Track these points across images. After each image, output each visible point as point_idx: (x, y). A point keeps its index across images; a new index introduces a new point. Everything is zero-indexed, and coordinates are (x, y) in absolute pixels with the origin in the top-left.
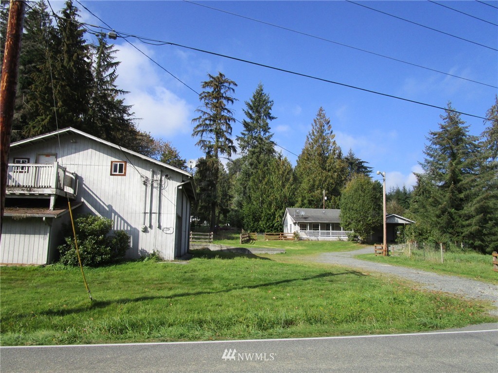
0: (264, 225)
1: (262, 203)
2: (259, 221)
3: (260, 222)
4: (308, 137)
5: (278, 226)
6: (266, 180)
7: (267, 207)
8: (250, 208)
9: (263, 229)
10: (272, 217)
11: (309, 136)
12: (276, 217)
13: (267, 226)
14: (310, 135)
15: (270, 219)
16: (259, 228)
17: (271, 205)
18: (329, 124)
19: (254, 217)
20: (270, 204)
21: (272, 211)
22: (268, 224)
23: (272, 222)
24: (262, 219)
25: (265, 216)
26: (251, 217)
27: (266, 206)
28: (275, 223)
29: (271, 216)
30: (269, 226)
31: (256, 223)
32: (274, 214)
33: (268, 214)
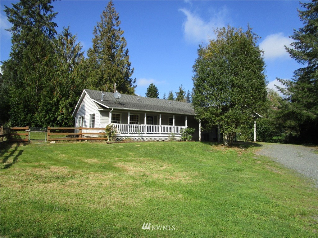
0: (41, 118)
1: (40, 88)
2: (34, 113)
3: (36, 114)
4: (95, 28)
5: (63, 120)
6: (47, 58)
7: (47, 94)
8: (20, 94)
9: (40, 123)
10: (54, 108)
11: (97, 28)
12: (60, 107)
13: (46, 120)
14: (98, 26)
15: (50, 110)
16: (33, 122)
17: (52, 92)
18: (118, 20)
19: (26, 107)
20: (52, 90)
21: (55, 99)
22: (48, 117)
23: (54, 114)
24: (39, 110)
25: (43, 106)
26: (22, 106)
27: (45, 93)
28: (58, 117)
29: (52, 107)
30: (48, 119)
31: (29, 115)
32: (57, 104)
33: (48, 104)
